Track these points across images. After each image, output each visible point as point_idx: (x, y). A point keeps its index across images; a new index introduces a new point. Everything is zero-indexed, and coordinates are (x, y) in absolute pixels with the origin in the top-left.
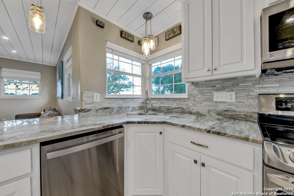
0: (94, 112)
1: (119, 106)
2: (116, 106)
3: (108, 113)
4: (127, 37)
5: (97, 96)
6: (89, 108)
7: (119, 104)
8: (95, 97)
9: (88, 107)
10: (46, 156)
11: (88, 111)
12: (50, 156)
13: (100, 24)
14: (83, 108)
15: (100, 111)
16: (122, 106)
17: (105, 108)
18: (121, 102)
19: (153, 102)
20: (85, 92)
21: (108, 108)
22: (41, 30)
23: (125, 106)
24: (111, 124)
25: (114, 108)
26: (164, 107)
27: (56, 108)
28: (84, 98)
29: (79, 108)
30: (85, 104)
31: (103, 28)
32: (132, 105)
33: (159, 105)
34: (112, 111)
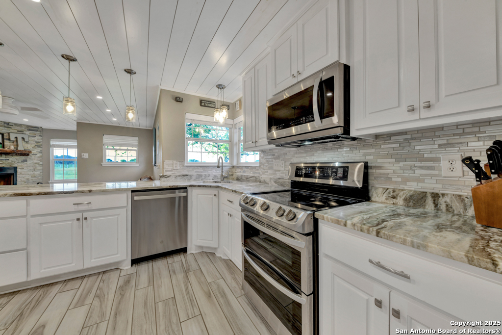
0: (173, 178)
1: (198, 174)
2: (196, 174)
3: (186, 180)
4: (207, 105)
5: (176, 164)
6: (168, 175)
7: (198, 172)
8: (174, 165)
9: (168, 173)
10: (134, 198)
11: (168, 177)
12: (136, 198)
13: (178, 100)
14: (164, 174)
15: (179, 178)
16: (201, 174)
17: (184, 176)
18: (201, 170)
19: (238, 170)
20: (166, 161)
21: (187, 175)
22: (132, 119)
23: (206, 173)
24: (177, 185)
25: (193, 175)
26: (245, 175)
27: (152, 177)
28: (165, 166)
29: (161, 175)
30: (166, 171)
31: (182, 102)
32: (214, 174)
33: (242, 174)
34: (191, 179)
